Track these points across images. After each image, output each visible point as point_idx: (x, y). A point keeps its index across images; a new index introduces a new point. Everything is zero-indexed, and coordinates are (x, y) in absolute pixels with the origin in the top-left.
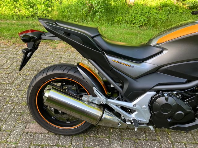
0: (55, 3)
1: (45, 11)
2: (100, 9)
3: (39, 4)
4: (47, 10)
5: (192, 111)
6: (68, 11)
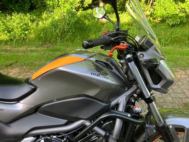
0: (32, 27)
1: (22, 35)
2: (71, 29)
4: (24, 34)
6: (43, 33)
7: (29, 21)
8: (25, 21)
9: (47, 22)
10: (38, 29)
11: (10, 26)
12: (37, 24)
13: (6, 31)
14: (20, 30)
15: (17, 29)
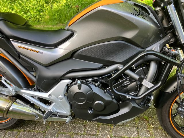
0: (46, 8)
1: (38, 16)
3: (31, 10)
4: (39, 15)
5: (114, 100)
6: (58, 14)
7: (44, 3)
8: (40, 2)
9: (61, 5)
10: (52, 11)
11: (26, 7)
12: (52, 6)
13: (22, 12)
14: (35, 11)
15: (33, 10)
